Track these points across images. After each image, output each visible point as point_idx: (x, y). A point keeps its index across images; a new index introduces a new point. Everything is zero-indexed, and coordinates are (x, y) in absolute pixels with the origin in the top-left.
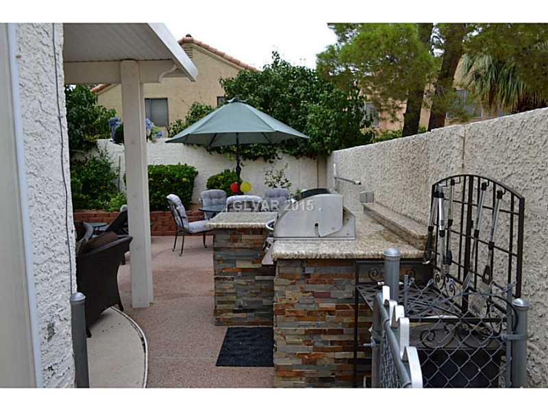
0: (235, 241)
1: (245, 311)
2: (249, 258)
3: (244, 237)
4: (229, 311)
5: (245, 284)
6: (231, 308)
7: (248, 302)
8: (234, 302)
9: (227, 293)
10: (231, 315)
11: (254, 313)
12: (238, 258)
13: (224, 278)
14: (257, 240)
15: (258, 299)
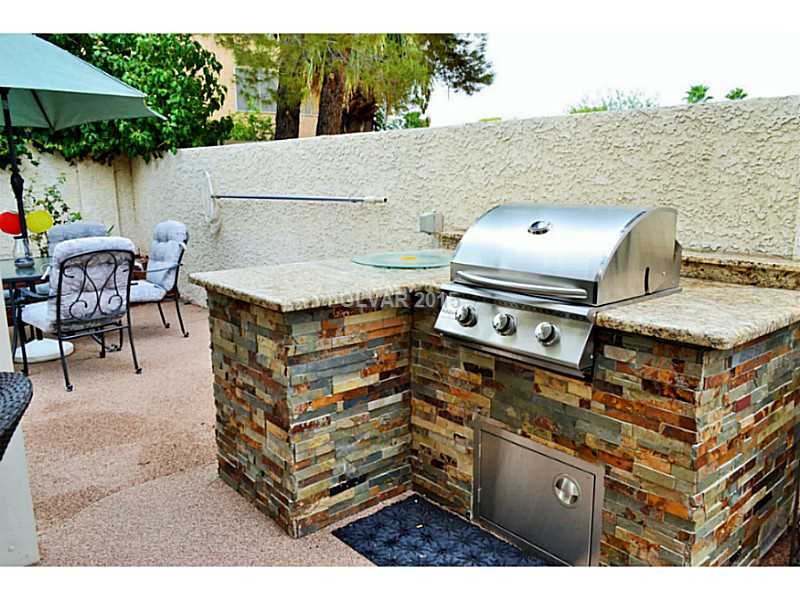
0: (331, 333)
1: (352, 483)
2: (356, 367)
3: (350, 321)
4: (322, 494)
5: (352, 424)
6: (324, 488)
7: (356, 463)
8: (330, 472)
9: (317, 458)
10: (326, 502)
11: (367, 482)
12: (337, 370)
13: (311, 424)
14: (374, 323)
15: (373, 449)
